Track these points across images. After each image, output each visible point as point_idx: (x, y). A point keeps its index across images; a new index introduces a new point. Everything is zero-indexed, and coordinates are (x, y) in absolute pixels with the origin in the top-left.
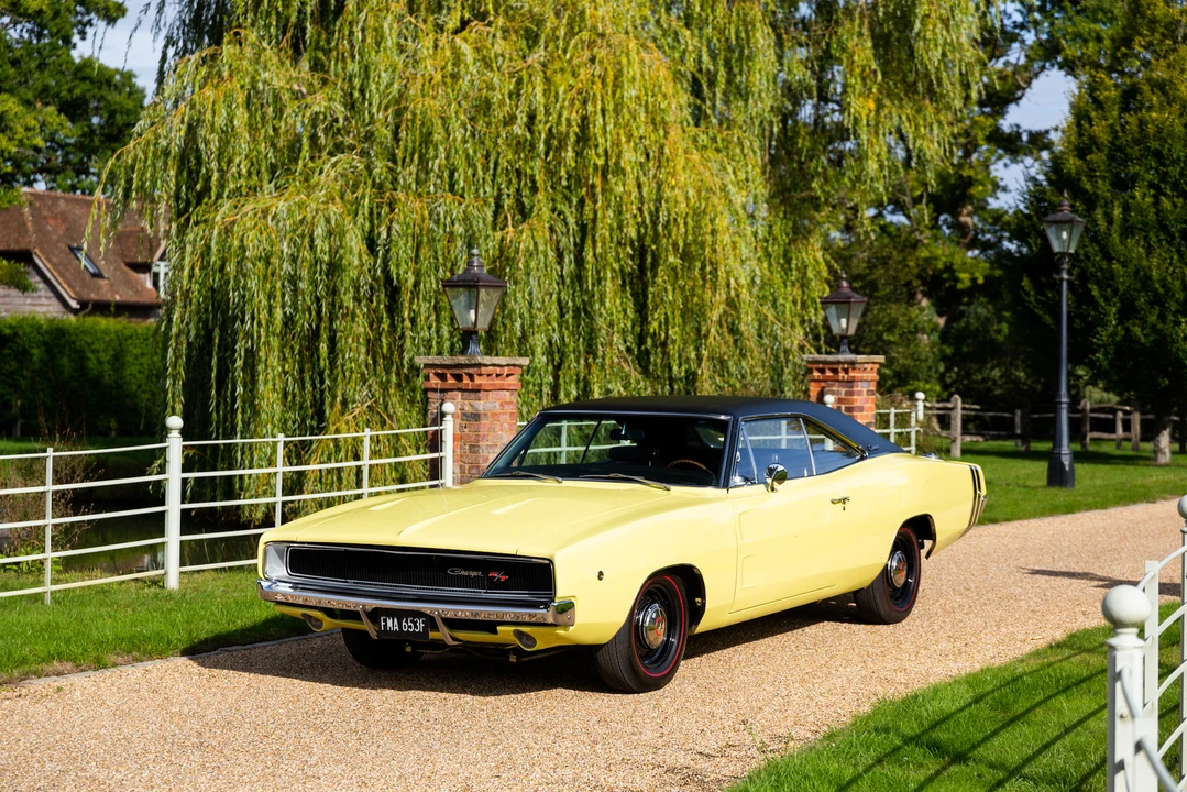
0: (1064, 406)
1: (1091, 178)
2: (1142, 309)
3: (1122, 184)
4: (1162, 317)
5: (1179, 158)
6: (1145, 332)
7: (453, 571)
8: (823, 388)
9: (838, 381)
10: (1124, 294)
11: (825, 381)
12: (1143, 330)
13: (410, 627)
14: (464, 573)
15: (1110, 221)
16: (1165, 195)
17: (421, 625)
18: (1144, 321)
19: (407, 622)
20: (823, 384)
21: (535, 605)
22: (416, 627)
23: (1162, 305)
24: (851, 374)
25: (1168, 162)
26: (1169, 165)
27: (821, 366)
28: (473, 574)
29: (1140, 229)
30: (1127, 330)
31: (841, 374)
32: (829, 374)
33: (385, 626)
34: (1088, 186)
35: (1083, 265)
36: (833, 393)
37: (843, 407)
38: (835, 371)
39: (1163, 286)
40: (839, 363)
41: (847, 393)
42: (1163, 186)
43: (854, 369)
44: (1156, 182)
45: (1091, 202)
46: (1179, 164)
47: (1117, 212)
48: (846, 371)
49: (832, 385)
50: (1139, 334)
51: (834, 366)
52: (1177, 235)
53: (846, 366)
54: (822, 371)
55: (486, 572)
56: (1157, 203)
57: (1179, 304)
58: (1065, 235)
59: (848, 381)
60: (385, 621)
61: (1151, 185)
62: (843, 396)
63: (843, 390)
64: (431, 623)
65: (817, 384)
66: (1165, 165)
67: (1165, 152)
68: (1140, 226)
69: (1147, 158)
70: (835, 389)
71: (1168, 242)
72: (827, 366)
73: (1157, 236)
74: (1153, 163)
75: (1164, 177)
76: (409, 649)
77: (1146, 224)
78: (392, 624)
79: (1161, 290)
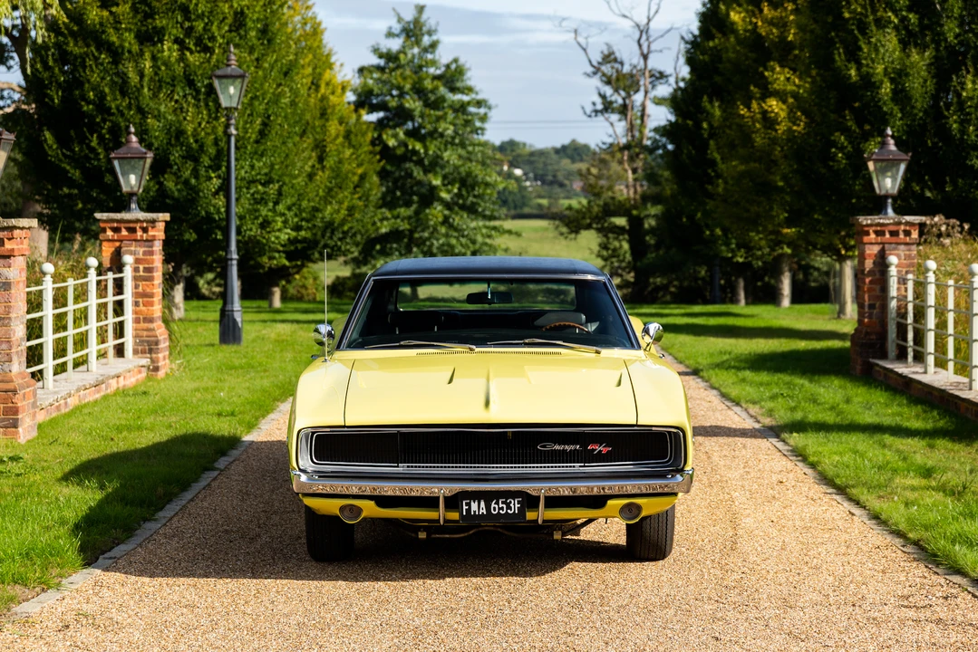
0: (235, 262)
1: (117, 29)
2: (176, 164)
3: (149, 37)
4: (195, 173)
5: (203, 12)
6: (179, 187)
7: (544, 446)
8: (120, 247)
9: (136, 240)
10: (157, 149)
11: (121, 241)
12: (176, 185)
13: (502, 508)
14: (557, 447)
15: (142, 75)
16: (189, 49)
17: (515, 505)
18: (177, 176)
19: (497, 503)
20: (117, 244)
21: (662, 476)
22: (509, 507)
23: (196, 160)
24: (151, 233)
25: (193, 17)
26: (194, 20)
27: (115, 225)
28: (568, 448)
29: (168, 83)
30: (161, 184)
31: (139, 233)
32: (124, 233)
33: (469, 510)
34: (114, 39)
35: (114, 118)
36: (131, 253)
37: (141, 267)
38: (132, 230)
39: (196, 141)
40: (138, 221)
41: (145, 253)
42: (187, 41)
43: (153, 228)
44: (182, 36)
45: (116, 54)
46: (203, 20)
47: (148, 64)
48: (145, 230)
49: (131, 245)
50: (174, 189)
51: (131, 225)
52: (203, 90)
53: (145, 225)
54: (116, 230)
55: (584, 446)
56: (182, 58)
57: (210, 159)
58: (232, 90)
59: (147, 241)
60: (468, 504)
61: (177, 41)
62: (141, 256)
63: (141, 250)
64: (530, 501)
65: (111, 244)
66: (189, 19)
67: (192, 7)
68: (168, 80)
69: (173, 12)
70: (133, 249)
71: (194, 98)
72: (122, 225)
73: (184, 91)
74: (179, 19)
75: (189, 32)
76: (422, 535)
77: (173, 79)
78: (477, 508)
79: (194, 145)
